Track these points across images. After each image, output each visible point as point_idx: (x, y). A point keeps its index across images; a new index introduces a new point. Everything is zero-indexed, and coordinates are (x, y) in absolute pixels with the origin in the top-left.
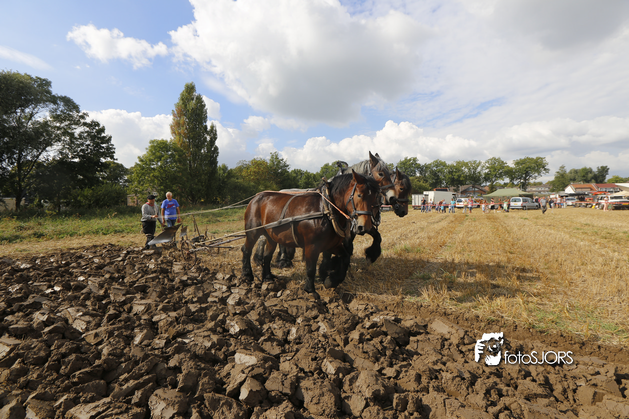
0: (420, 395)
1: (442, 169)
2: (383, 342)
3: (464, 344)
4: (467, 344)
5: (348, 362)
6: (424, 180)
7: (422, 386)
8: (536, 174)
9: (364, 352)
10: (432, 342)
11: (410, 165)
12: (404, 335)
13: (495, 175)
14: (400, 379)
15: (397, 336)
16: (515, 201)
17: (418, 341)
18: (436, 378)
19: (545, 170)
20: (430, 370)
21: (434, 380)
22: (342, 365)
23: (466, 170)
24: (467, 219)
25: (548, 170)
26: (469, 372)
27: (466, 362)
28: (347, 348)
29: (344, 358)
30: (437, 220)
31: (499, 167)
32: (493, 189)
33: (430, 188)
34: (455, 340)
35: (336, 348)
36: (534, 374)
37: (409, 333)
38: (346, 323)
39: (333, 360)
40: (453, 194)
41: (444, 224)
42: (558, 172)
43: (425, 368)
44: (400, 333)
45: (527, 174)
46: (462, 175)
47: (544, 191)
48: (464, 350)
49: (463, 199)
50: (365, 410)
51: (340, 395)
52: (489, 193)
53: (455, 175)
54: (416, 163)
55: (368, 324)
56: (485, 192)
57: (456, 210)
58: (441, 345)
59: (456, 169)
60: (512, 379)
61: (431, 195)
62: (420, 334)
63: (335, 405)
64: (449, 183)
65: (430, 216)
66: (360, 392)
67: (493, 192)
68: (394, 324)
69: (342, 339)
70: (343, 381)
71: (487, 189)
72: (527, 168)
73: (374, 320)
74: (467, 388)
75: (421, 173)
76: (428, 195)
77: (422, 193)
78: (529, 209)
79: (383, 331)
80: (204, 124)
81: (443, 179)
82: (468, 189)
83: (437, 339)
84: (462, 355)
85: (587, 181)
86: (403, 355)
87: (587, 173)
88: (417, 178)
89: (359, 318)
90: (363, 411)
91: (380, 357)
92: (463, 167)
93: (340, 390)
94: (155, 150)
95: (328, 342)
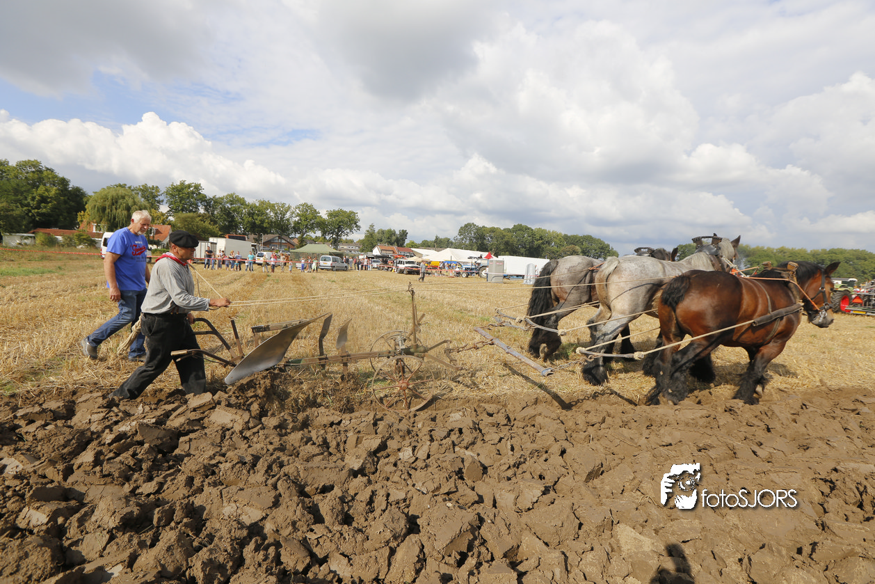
0: (192, 499)
1: (239, 208)
2: (137, 454)
3: (249, 429)
4: (252, 428)
5: (74, 499)
6: (211, 220)
7: (194, 488)
8: (348, 231)
9: (104, 476)
10: (210, 436)
11: (188, 193)
12: (171, 438)
13: (306, 226)
14: (164, 491)
15: (160, 442)
16: (325, 260)
17: (190, 440)
18: (213, 473)
19: (357, 226)
20: (205, 467)
21: (210, 477)
22: (63, 504)
23: (272, 214)
24: (269, 280)
25: (360, 227)
26: (252, 455)
27: (250, 446)
28: (71, 479)
29: (66, 495)
30: (228, 281)
31: (311, 216)
32: (303, 242)
33: (220, 233)
34: (238, 428)
35: (49, 486)
36: (314, 439)
37: (178, 433)
38: (65, 446)
39: (44, 503)
40: (252, 246)
41: (237, 286)
42: (368, 231)
43: (198, 466)
44: (165, 437)
45: (339, 228)
46: (266, 221)
47: (355, 251)
48: (248, 435)
49: (265, 253)
50: (108, 546)
51: (62, 545)
52: (298, 248)
53: (256, 219)
54: (200, 193)
55: (108, 437)
56: (294, 245)
57: (255, 266)
58: (221, 436)
59: (258, 211)
60: (294, 449)
61: (221, 244)
62: (194, 431)
63: (52, 560)
64: (248, 229)
65: (218, 275)
66: (99, 527)
67: (301, 247)
68: (155, 427)
69: (58, 470)
70: (66, 526)
71: (296, 242)
72: (339, 222)
73: (120, 430)
74: (249, 472)
75: (206, 209)
76: (216, 244)
77: (207, 240)
78: (336, 270)
79: (137, 441)
81: (240, 223)
82: (273, 239)
83: (217, 431)
84: (245, 441)
85: (391, 243)
86: (168, 462)
87: (391, 236)
88: (199, 216)
89: (93, 433)
90: (104, 549)
91: (133, 474)
92: (268, 209)
93: (62, 540)
95: (28, 484)
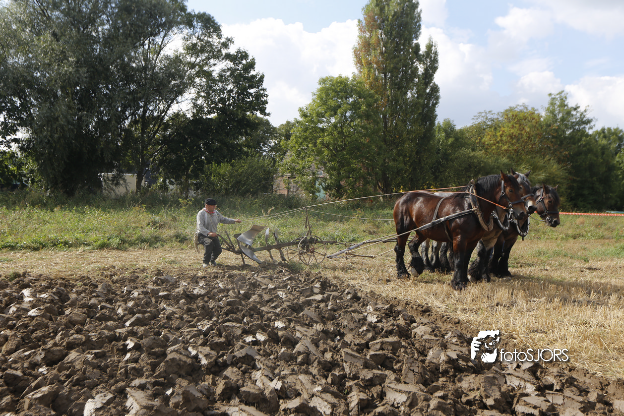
80: (415, 41)
94: (327, 95)
